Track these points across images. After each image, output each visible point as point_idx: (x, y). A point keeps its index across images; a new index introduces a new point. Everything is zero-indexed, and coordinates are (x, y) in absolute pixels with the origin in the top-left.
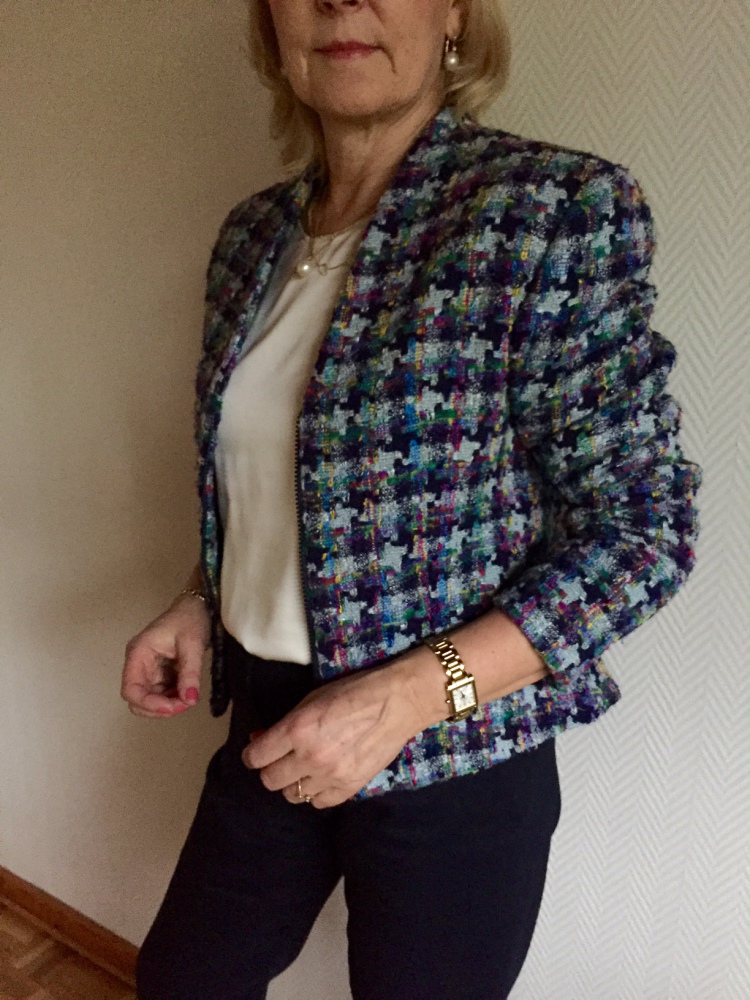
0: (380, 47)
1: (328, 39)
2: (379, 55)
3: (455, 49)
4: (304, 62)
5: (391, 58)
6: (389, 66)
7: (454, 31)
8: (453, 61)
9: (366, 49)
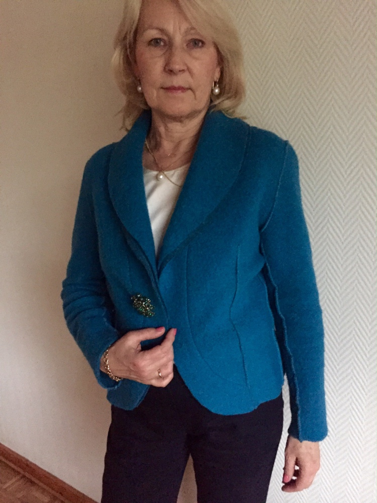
0: (190, 89)
1: (169, 85)
2: (189, 92)
3: (218, 86)
4: (155, 92)
5: (194, 94)
7: (217, 79)
8: (217, 91)
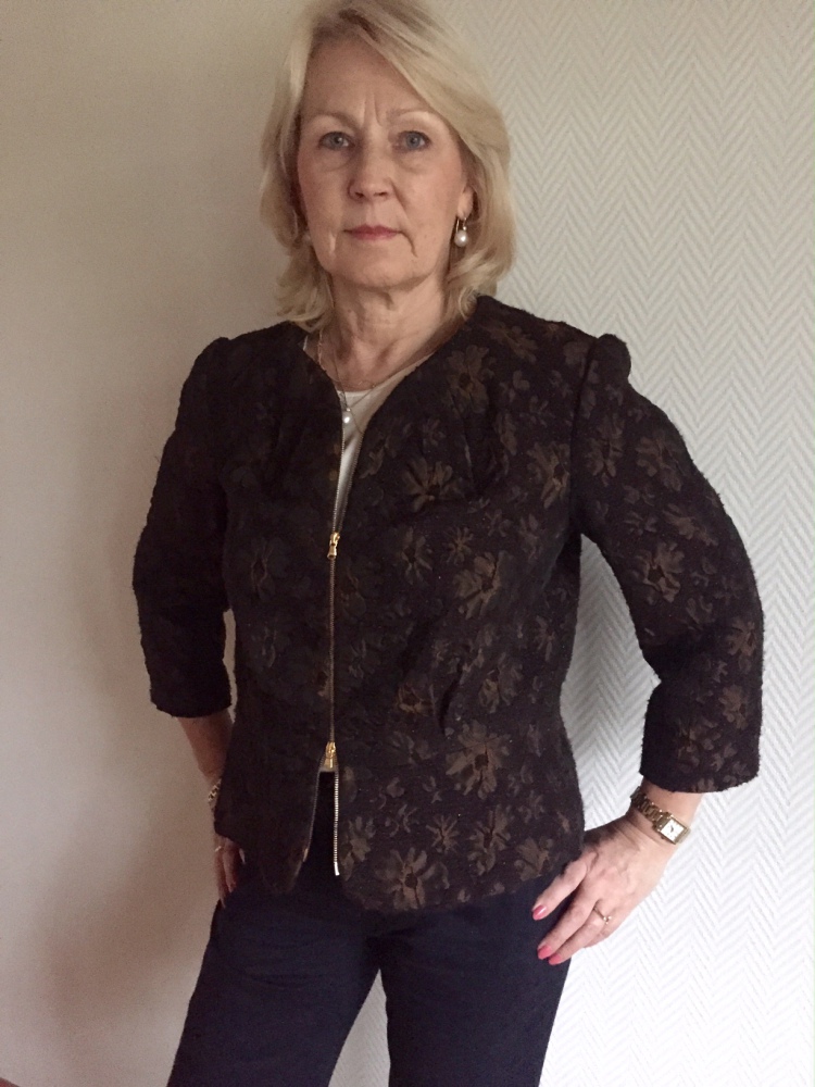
1: (358, 223)
3: (465, 228)
4: (333, 241)
5: (411, 242)
7: (465, 214)
8: (463, 238)
9: (390, 232)
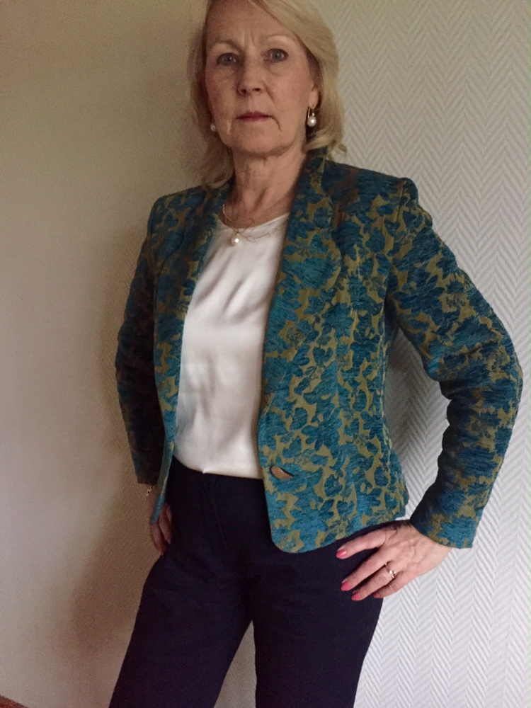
4: (229, 125)
6: (277, 126)
7: (313, 105)
